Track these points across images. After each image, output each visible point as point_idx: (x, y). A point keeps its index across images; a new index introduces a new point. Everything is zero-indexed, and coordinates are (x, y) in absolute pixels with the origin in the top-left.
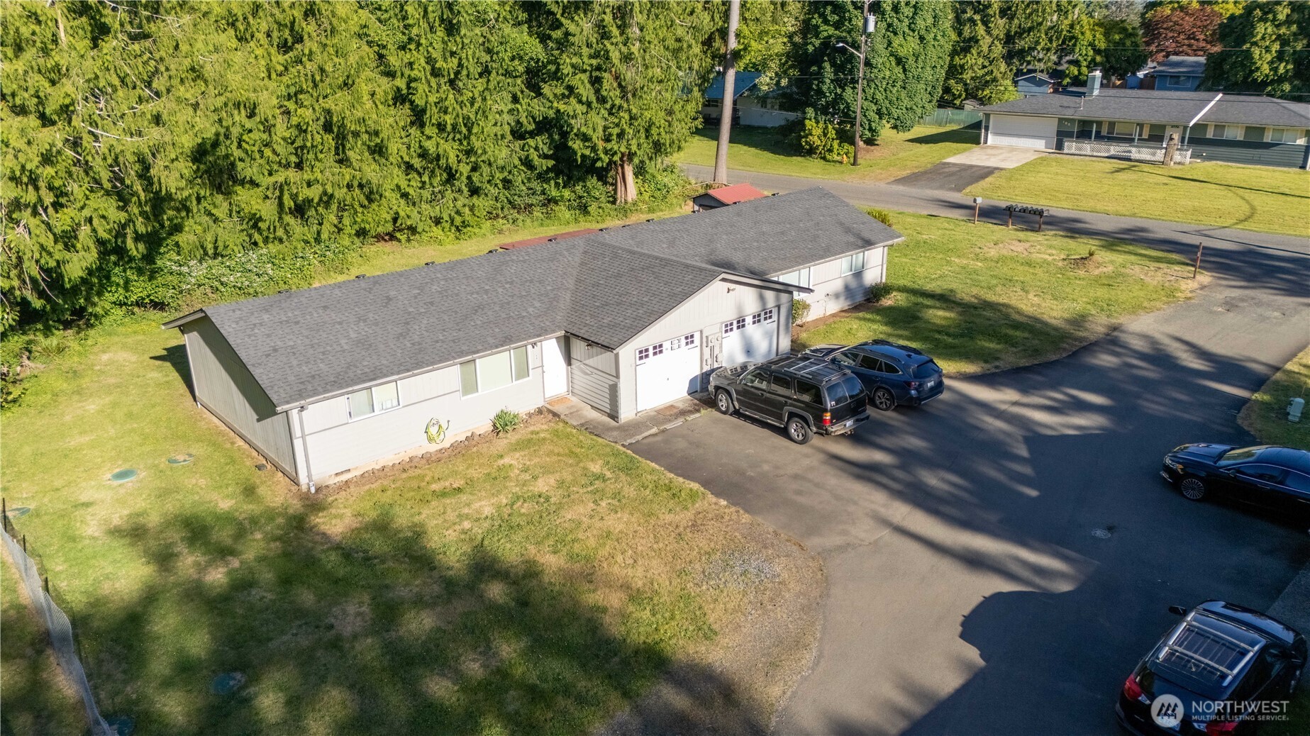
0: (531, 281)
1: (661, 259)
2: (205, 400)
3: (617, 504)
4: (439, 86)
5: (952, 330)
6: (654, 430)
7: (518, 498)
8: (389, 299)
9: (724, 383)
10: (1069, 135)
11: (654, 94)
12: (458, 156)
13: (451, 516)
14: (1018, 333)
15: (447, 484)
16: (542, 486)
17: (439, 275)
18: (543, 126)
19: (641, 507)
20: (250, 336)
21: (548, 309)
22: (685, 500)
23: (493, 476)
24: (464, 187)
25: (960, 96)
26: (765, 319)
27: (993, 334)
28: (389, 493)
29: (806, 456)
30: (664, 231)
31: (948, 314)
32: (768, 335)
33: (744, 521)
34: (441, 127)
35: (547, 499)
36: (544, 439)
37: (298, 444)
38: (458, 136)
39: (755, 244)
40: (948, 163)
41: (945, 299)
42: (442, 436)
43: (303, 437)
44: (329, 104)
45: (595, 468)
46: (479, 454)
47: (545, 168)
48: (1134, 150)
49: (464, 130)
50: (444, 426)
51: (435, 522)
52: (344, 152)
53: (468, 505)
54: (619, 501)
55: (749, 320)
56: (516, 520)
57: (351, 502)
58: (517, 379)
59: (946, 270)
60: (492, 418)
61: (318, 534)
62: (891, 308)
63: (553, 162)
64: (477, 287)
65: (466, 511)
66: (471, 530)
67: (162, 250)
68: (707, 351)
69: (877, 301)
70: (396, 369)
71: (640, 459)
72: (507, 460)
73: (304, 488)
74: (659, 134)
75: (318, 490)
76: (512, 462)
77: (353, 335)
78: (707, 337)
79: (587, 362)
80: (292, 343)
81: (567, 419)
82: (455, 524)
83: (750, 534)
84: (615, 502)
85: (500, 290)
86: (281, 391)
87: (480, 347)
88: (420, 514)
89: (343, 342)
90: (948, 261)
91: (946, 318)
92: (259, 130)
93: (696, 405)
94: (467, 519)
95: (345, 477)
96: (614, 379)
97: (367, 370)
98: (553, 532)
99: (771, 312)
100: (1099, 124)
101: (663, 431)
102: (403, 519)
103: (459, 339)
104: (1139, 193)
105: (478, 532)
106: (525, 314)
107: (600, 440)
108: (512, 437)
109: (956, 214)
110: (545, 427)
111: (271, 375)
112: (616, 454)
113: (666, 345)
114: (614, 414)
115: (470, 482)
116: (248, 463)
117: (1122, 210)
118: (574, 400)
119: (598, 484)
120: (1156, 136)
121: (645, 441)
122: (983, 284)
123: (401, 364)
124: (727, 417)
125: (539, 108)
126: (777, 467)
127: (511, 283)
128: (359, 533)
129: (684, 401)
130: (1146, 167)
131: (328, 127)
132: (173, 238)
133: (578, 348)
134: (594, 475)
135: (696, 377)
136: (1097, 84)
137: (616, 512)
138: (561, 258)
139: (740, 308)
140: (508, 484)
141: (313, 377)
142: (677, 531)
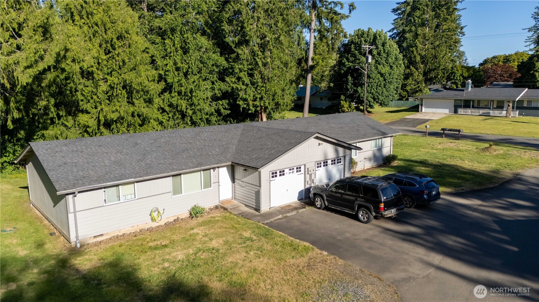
0: (215, 140)
1: (283, 130)
2: (34, 201)
3: (260, 253)
4: (179, 74)
5: (431, 175)
6: (280, 216)
7: (200, 250)
8: (137, 144)
9: (319, 192)
10: (460, 107)
11: (276, 81)
12: (186, 106)
13: (158, 260)
14: (467, 176)
15: (159, 243)
16: (214, 244)
17: (166, 135)
18: (225, 95)
19: (275, 255)
20: (52, 156)
21: (223, 152)
22: (302, 251)
23: (187, 239)
24: (188, 121)
25: (405, 97)
26: (338, 163)
27: (454, 177)
28: (124, 247)
29: (370, 229)
30: (283, 124)
31: (427, 169)
32: (339, 170)
33: (340, 263)
34: (179, 93)
35: (218, 251)
36: (218, 220)
37: (71, 216)
38: (187, 98)
39: (329, 131)
40: (407, 118)
41: (423, 163)
42: (160, 218)
43: (75, 212)
44: (126, 77)
45: (247, 234)
46: (180, 227)
47: (226, 114)
48: (491, 112)
49: (190, 95)
50: (161, 212)
51: (148, 263)
52: (132, 99)
53: (169, 254)
54: (261, 252)
55: (329, 162)
56: (197, 262)
57: (99, 252)
58: (204, 189)
59: (419, 153)
60: (189, 209)
61: (73, 270)
62: (396, 166)
63: (230, 112)
64: (186, 141)
65: (167, 257)
66: (168, 267)
67: (35, 138)
68: (308, 176)
69: (390, 164)
70: (134, 176)
71: (273, 230)
72: (195, 231)
73: (73, 244)
74: (278, 99)
75: (81, 246)
76: (198, 232)
77: (113, 159)
78: (308, 169)
79: (243, 180)
80: (76, 161)
81: (231, 211)
82: (159, 264)
83: (344, 271)
84: (259, 252)
85: (198, 143)
86: (63, 183)
87: (184, 167)
88: (139, 258)
89: (106, 162)
90: (419, 150)
91: (426, 170)
92: (92, 86)
93: (303, 205)
94: (167, 261)
95: (99, 239)
96: (258, 188)
97: (117, 175)
98: (220, 269)
99: (340, 159)
100: (473, 101)
101: (286, 217)
102: (128, 260)
103: (173, 163)
104: (500, 127)
105: (173, 268)
106: (210, 154)
107: (250, 221)
108: (200, 220)
109: (417, 134)
110: (219, 215)
111: (59, 175)
112: (259, 228)
113: (287, 171)
114: (258, 208)
115: (173, 242)
116: (46, 232)
117: (495, 133)
118: (236, 202)
119: (248, 243)
120: (500, 106)
121: (275, 222)
122: (440, 158)
123: (137, 174)
124: (321, 211)
125: (224, 87)
126: (354, 235)
127: (204, 140)
128: (99, 269)
129: (295, 203)
130: (499, 118)
131: (124, 87)
132: (41, 132)
133: (239, 172)
134: (246, 238)
135: (302, 191)
136: (470, 86)
137: (260, 258)
138: (231, 131)
139: (325, 155)
140: (195, 243)
141: (84, 177)
142: (298, 269)
